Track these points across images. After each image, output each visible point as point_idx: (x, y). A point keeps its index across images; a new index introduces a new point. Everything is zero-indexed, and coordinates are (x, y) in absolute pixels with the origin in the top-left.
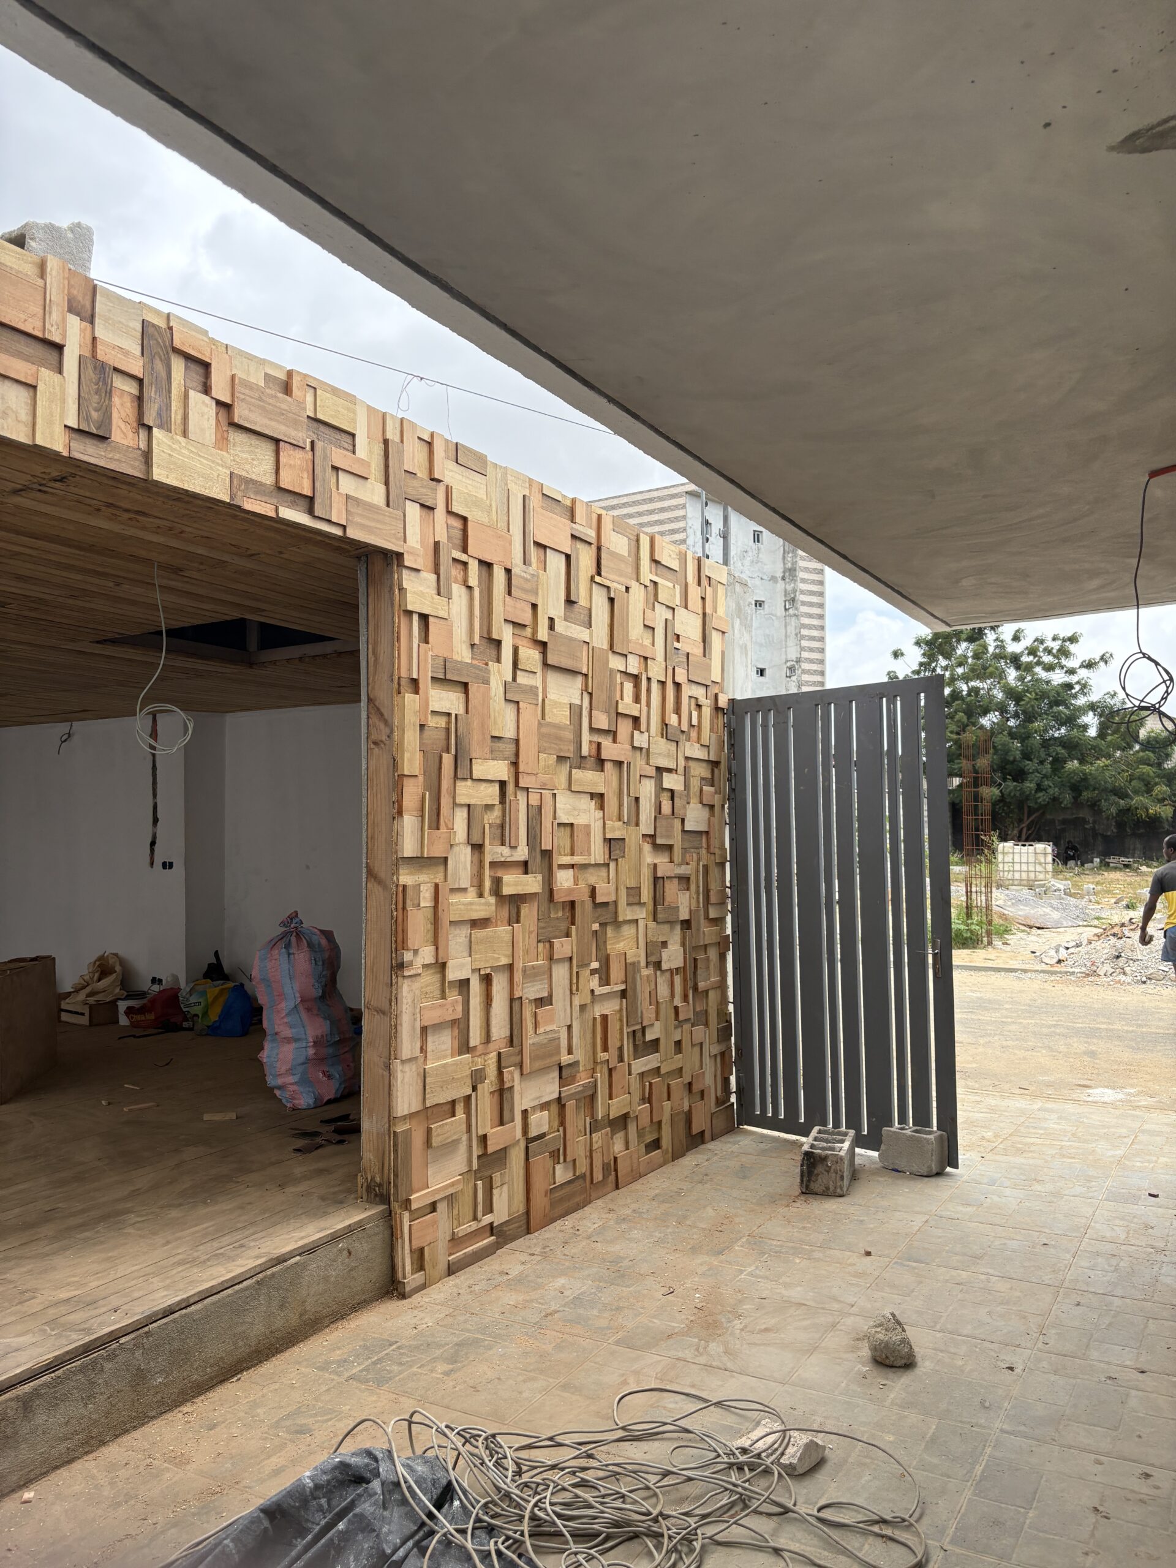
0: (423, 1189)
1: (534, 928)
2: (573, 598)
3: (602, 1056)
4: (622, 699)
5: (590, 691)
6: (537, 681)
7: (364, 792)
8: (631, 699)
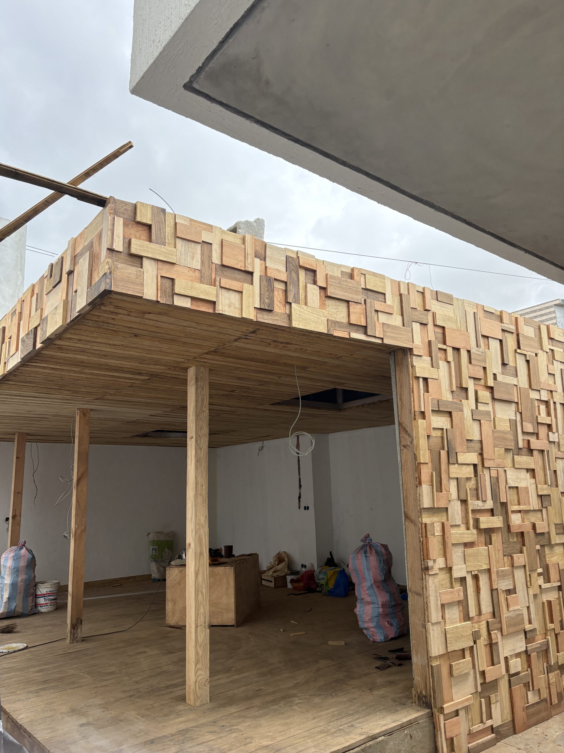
0: (450, 701)
1: (501, 547)
2: (506, 362)
3: (550, 626)
4: (540, 414)
5: (520, 411)
6: (489, 408)
7: (400, 473)
8: (545, 414)
